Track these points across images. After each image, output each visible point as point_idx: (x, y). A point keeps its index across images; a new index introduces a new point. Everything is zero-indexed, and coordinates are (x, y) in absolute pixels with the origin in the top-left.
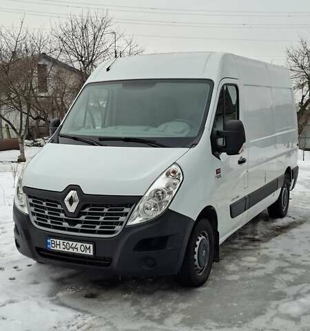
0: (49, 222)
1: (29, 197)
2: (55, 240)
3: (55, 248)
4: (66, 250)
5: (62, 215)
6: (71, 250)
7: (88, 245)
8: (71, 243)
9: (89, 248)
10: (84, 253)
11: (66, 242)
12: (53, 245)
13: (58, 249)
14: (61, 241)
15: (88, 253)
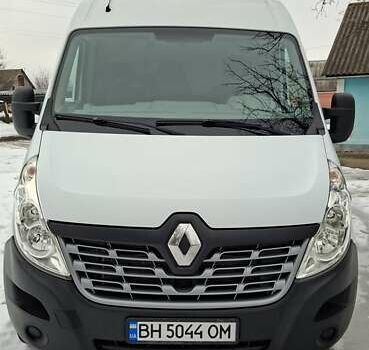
0: (127, 287)
1: (67, 241)
2: (149, 324)
3: (149, 339)
4: (175, 339)
5: (160, 273)
6: (187, 338)
7: (225, 326)
8: (186, 325)
9: (229, 329)
10: (217, 339)
11: (176, 324)
12: (144, 333)
13: (156, 338)
14: (164, 325)
15: (225, 338)
